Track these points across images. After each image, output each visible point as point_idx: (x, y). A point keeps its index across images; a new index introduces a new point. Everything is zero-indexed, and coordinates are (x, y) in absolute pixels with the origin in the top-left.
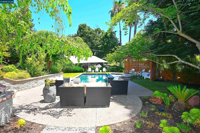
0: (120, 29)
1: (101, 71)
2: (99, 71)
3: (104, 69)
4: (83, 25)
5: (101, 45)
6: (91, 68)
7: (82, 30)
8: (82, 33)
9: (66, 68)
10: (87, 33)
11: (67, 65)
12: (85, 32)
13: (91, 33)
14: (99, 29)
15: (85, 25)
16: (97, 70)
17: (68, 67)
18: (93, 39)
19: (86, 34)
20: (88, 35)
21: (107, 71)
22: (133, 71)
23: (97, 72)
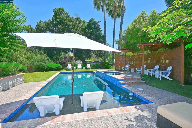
0: (105, 19)
1: (84, 68)
2: (82, 68)
3: (88, 66)
4: (60, 10)
6: (71, 65)
7: (58, 16)
8: (58, 20)
9: (36, 65)
10: (65, 20)
11: (38, 61)
12: (63, 19)
13: (70, 21)
14: (79, 18)
15: (62, 10)
16: (79, 66)
17: (39, 63)
18: (73, 29)
19: (63, 21)
20: (66, 23)
21: (92, 68)
22: (128, 67)
23: (79, 69)
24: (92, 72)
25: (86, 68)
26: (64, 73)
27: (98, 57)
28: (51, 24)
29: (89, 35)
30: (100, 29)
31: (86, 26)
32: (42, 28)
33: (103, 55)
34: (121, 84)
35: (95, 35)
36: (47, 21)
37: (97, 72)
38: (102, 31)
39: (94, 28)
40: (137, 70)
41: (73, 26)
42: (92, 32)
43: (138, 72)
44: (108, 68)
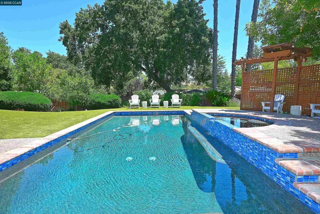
1: (166, 103)
2: (162, 104)
3: (175, 99)
5: (166, 35)
6: (138, 96)
9: (71, 97)
16: (155, 99)
17: (74, 94)
18: (144, 19)
20: (130, 7)
21: (184, 104)
22: (280, 101)
23: (155, 106)
24: (183, 114)
25: (170, 104)
26: (121, 114)
27: (199, 81)
28: (100, 13)
29: (178, 29)
30: (203, 15)
31: (171, 12)
32: (83, 23)
33: (210, 77)
34: (289, 173)
35: (192, 29)
36: (92, 6)
37: (194, 113)
38: (208, 21)
39: (190, 15)
40: (314, 111)
41: (143, 14)
42: (184, 23)
43: (315, 115)
44: (220, 104)
